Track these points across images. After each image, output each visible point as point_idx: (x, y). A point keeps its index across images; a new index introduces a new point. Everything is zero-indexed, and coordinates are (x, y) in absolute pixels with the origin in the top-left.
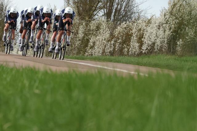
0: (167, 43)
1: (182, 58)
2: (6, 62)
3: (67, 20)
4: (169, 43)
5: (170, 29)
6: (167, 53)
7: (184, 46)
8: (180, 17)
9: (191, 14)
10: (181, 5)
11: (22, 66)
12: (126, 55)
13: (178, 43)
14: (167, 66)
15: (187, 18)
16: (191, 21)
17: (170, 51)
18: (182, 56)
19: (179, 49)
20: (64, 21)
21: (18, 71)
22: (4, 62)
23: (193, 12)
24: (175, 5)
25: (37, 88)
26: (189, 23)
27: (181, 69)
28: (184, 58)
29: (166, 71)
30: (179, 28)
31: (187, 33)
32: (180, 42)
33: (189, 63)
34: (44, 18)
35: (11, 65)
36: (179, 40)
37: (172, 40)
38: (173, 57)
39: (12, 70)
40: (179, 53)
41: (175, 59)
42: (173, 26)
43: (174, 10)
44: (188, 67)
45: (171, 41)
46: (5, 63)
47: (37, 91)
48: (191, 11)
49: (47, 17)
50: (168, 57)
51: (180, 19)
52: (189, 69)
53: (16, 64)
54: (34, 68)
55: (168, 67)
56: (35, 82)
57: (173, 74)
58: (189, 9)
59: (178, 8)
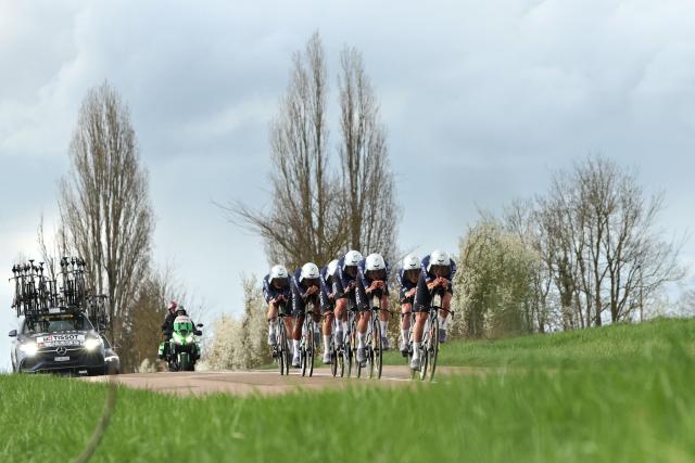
0: (466, 319)
1: (495, 343)
2: (176, 388)
3: (436, 282)
4: (468, 319)
5: (468, 292)
6: (467, 337)
7: (496, 320)
8: (484, 269)
9: (502, 260)
10: (482, 247)
11: (205, 393)
12: (392, 350)
13: (485, 316)
14: (469, 360)
15: (495, 268)
16: (504, 274)
17: (473, 332)
18: (496, 339)
19: (487, 326)
20: (430, 286)
21: (199, 401)
22: (171, 388)
23: (505, 257)
24: (471, 248)
25: (237, 429)
26: (500, 278)
27: (496, 362)
28: (500, 342)
29: (468, 370)
30: (484, 288)
31: (500, 297)
32: (488, 315)
33: (509, 351)
34: (369, 283)
35: (184, 393)
36: (486, 311)
37: (474, 312)
38: (479, 342)
39: (187, 401)
40: (488, 335)
41: (483, 346)
42: (472, 286)
43: (472, 256)
44: (506, 358)
45: (471, 314)
46: (173, 391)
47: (237, 435)
48: (502, 256)
49: (377, 279)
50: (470, 344)
51: (484, 272)
52: (510, 362)
53: (193, 390)
54: (229, 393)
55: (472, 362)
56: (232, 418)
57: (482, 373)
58: (497, 252)
59: (478, 252)
